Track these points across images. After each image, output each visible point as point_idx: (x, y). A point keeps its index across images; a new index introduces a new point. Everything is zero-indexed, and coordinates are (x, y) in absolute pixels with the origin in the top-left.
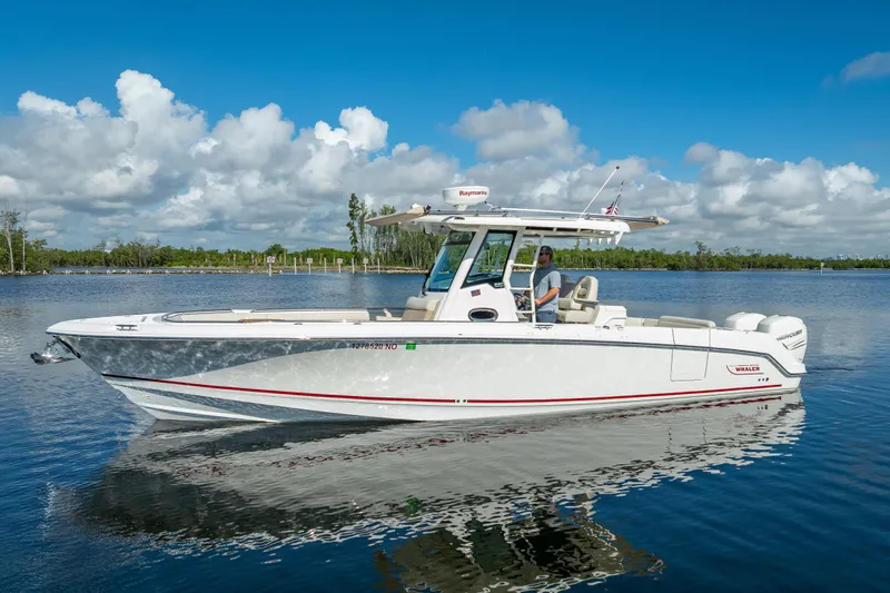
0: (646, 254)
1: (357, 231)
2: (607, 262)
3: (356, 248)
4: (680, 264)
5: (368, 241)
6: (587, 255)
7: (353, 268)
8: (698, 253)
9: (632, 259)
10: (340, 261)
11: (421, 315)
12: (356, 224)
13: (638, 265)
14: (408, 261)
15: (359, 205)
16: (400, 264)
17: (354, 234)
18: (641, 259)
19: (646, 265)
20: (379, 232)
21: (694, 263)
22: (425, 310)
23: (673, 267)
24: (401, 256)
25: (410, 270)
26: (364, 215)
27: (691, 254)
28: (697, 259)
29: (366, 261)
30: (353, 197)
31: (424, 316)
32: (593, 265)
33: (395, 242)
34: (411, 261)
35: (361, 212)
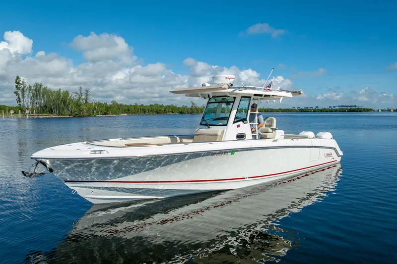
0: (169, 107)
1: (21, 96)
2: (152, 111)
3: (20, 104)
4: (184, 111)
5: (27, 101)
6: (142, 108)
7: (20, 115)
8: (192, 107)
9: (163, 109)
10: (12, 112)
11: (214, 138)
12: (20, 92)
13: (166, 112)
14: (51, 111)
15: (21, 82)
16: (46, 113)
17: (19, 98)
18: (167, 109)
19: (169, 112)
20: (33, 96)
21: (190, 111)
22: (217, 135)
23: (181, 113)
24: (46, 109)
25: (52, 116)
26: (24, 88)
27: (188, 107)
28: (191, 109)
29: (27, 112)
30: (18, 78)
31: (216, 138)
32: (145, 112)
33: (42, 102)
34: (52, 112)
35: (22, 86)
